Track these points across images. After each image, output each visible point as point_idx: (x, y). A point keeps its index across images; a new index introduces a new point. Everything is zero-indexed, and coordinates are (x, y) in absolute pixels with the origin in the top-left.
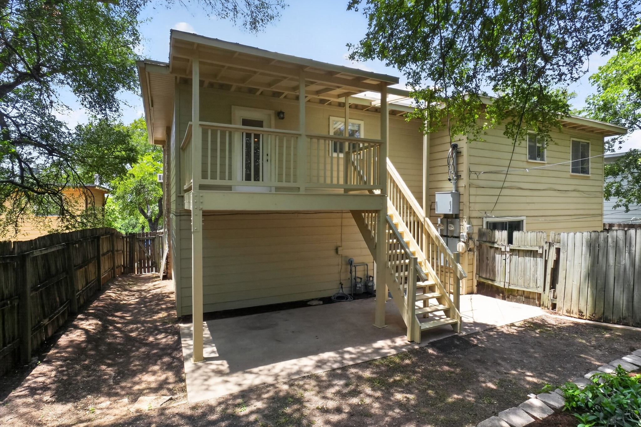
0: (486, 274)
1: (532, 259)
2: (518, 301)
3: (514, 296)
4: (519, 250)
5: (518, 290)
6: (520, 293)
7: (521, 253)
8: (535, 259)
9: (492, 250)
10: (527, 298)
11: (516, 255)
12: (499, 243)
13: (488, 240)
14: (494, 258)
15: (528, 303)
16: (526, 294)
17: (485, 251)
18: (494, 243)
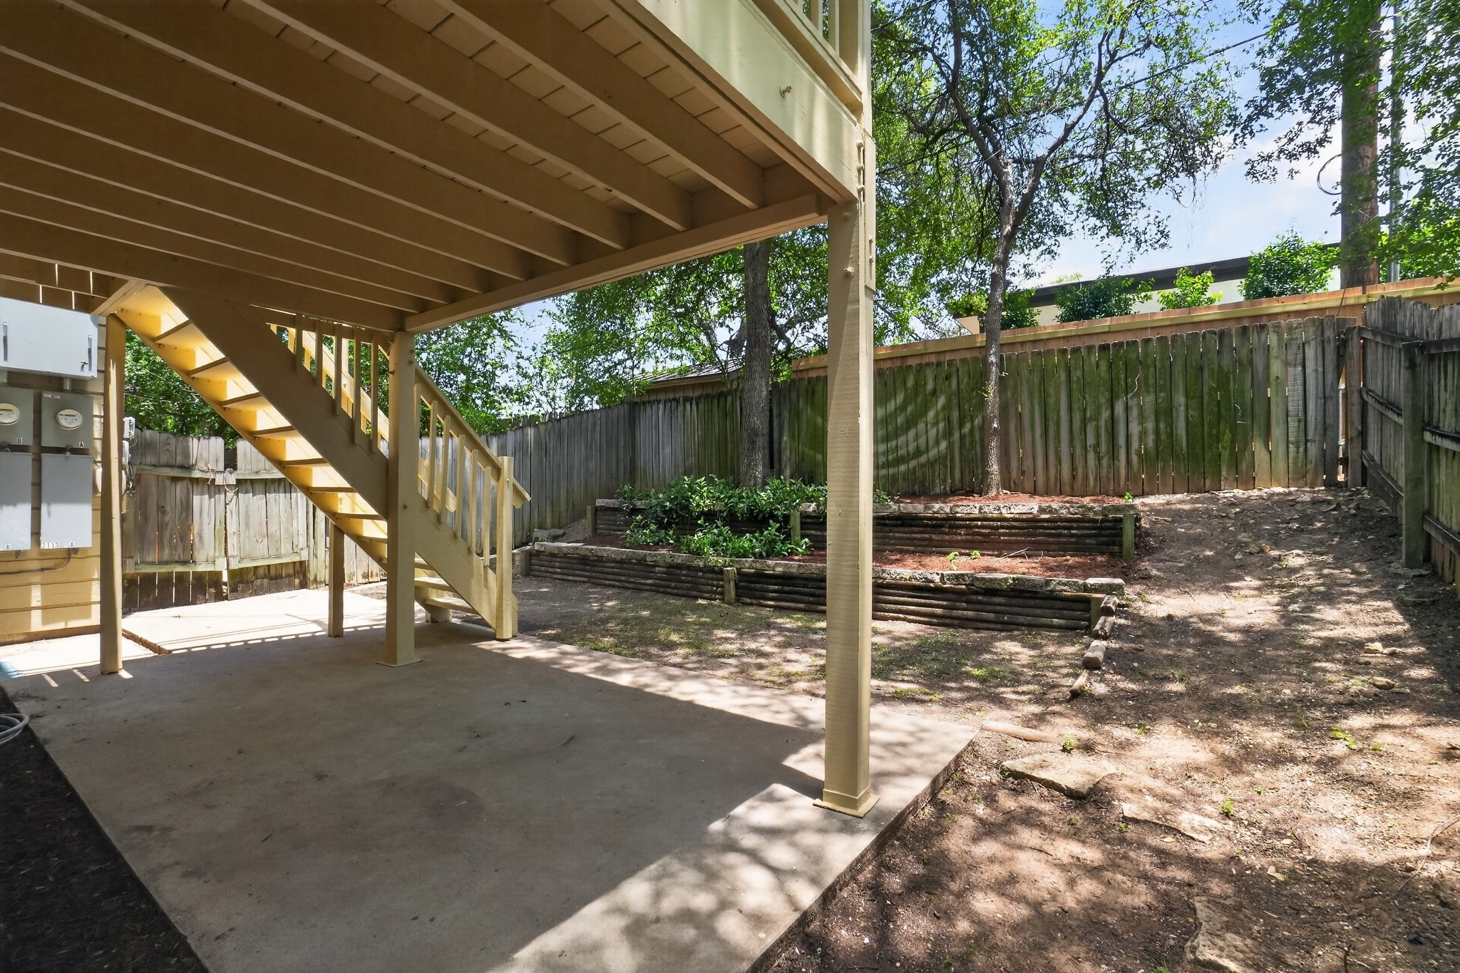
0: (161, 549)
1: (282, 495)
2: (257, 592)
3: (247, 583)
4: (252, 481)
5: (256, 568)
6: (261, 572)
7: (259, 487)
8: (288, 495)
9: (180, 488)
10: (278, 577)
11: (247, 492)
12: (201, 465)
13: (164, 459)
14: (187, 507)
15: (279, 589)
16: (273, 572)
17: (154, 489)
18: (189, 468)
